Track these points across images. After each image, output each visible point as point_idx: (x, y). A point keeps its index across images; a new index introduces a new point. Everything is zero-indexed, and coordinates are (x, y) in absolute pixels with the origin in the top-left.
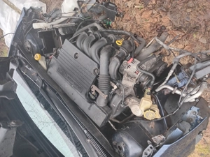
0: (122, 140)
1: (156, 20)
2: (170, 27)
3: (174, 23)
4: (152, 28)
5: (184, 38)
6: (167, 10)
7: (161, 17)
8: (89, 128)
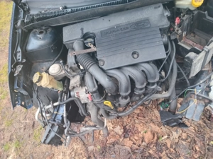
0: (44, 39)
1: (136, 138)
2: (121, 140)
3: (120, 146)
4: (135, 129)
5: (105, 140)
6: (134, 153)
7: (134, 144)
8: (69, 17)
